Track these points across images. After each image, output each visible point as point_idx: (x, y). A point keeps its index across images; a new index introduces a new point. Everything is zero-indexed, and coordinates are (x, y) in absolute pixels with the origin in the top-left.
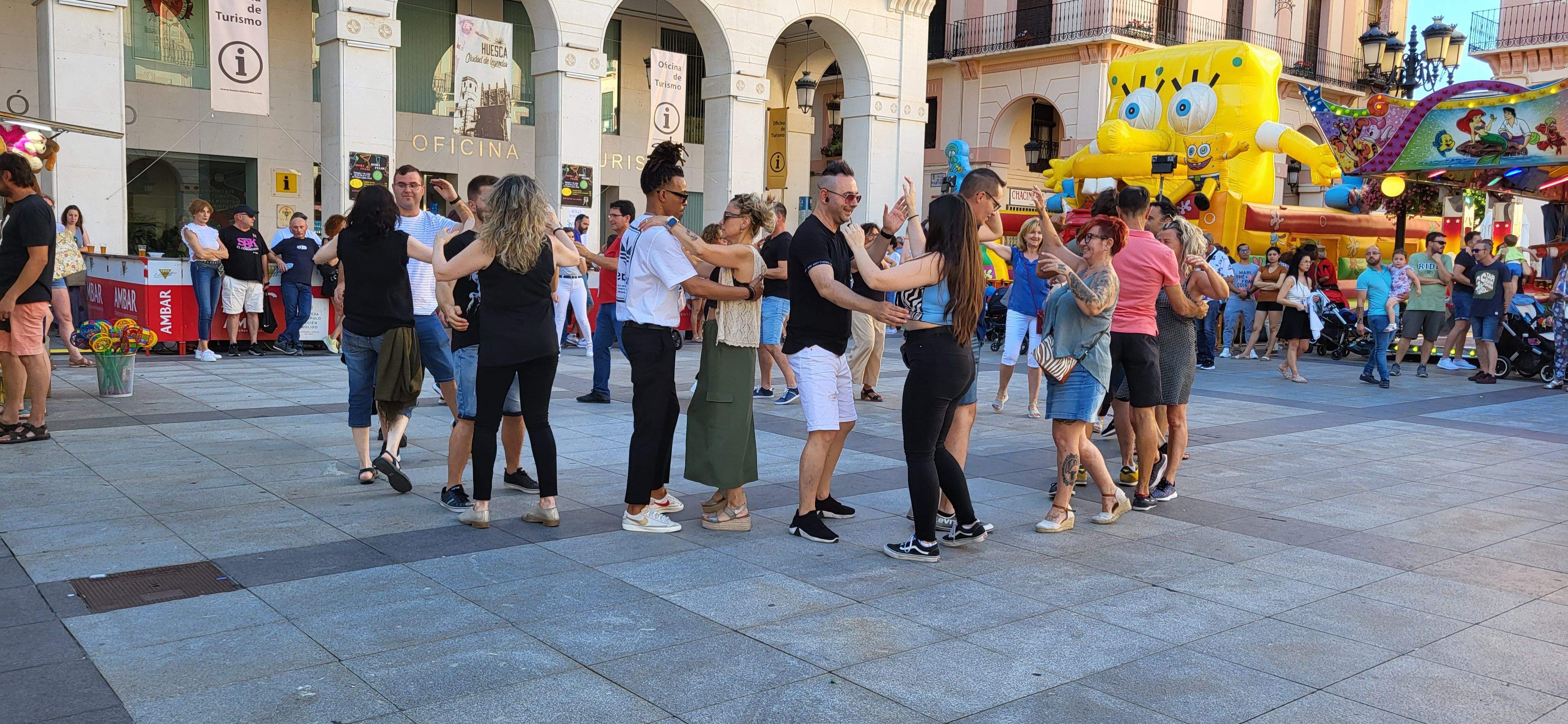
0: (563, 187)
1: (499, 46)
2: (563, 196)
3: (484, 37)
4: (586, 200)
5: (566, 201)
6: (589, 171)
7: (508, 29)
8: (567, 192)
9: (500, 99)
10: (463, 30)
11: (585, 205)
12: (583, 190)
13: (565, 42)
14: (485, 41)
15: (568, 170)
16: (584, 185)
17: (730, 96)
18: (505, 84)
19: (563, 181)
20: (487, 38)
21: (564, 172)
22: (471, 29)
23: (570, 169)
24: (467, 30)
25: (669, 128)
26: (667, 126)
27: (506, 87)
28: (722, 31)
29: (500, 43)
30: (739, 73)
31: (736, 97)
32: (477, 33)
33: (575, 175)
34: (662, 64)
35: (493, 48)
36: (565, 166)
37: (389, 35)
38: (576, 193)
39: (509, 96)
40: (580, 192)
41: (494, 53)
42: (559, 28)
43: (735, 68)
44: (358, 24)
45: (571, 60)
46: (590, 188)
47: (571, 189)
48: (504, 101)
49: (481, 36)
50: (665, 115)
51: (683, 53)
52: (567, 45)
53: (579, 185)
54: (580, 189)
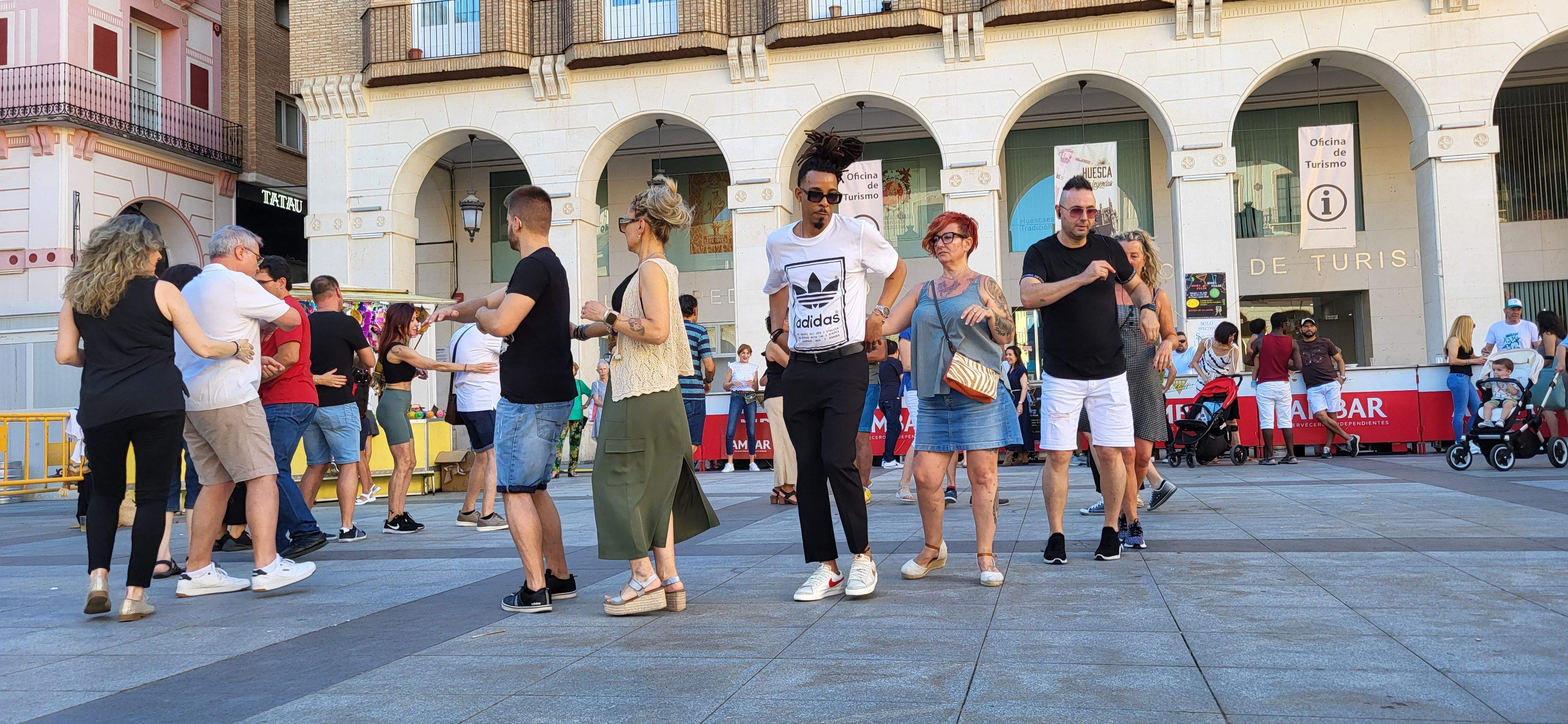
0: (1187, 299)
1: (1102, 166)
2: (1188, 308)
3: (1085, 161)
4: (1219, 309)
5: (1192, 313)
6: (1221, 278)
7: (1112, 147)
8: (1194, 303)
9: (1104, 219)
10: (1062, 160)
11: (1218, 315)
12: (1214, 299)
13: (1180, 146)
14: (1086, 165)
15: (1193, 279)
16: (1215, 293)
17: (1430, 159)
18: (1110, 203)
19: (1188, 292)
20: (1089, 162)
21: (1188, 283)
22: (1070, 157)
23: (1195, 278)
24: (1066, 159)
25: (1330, 213)
26: (1327, 211)
27: (1111, 205)
28: (1410, 84)
29: (1103, 163)
30: (1440, 128)
31: (1438, 159)
32: (1078, 159)
33: (1202, 284)
34: (1315, 142)
35: (1096, 170)
36: (1188, 276)
37: (988, 181)
38: (1205, 303)
39: (1115, 214)
40: (1210, 301)
41: (1096, 175)
42: (1173, 133)
43: (1435, 121)
44: (959, 178)
45: (1188, 164)
46: (1223, 295)
47: (1199, 299)
48: (1110, 220)
49: (1082, 161)
50: (1323, 199)
51: (1347, 123)
52: (1183, 149)
53: (1208, 294)
54: (1210, 298)
